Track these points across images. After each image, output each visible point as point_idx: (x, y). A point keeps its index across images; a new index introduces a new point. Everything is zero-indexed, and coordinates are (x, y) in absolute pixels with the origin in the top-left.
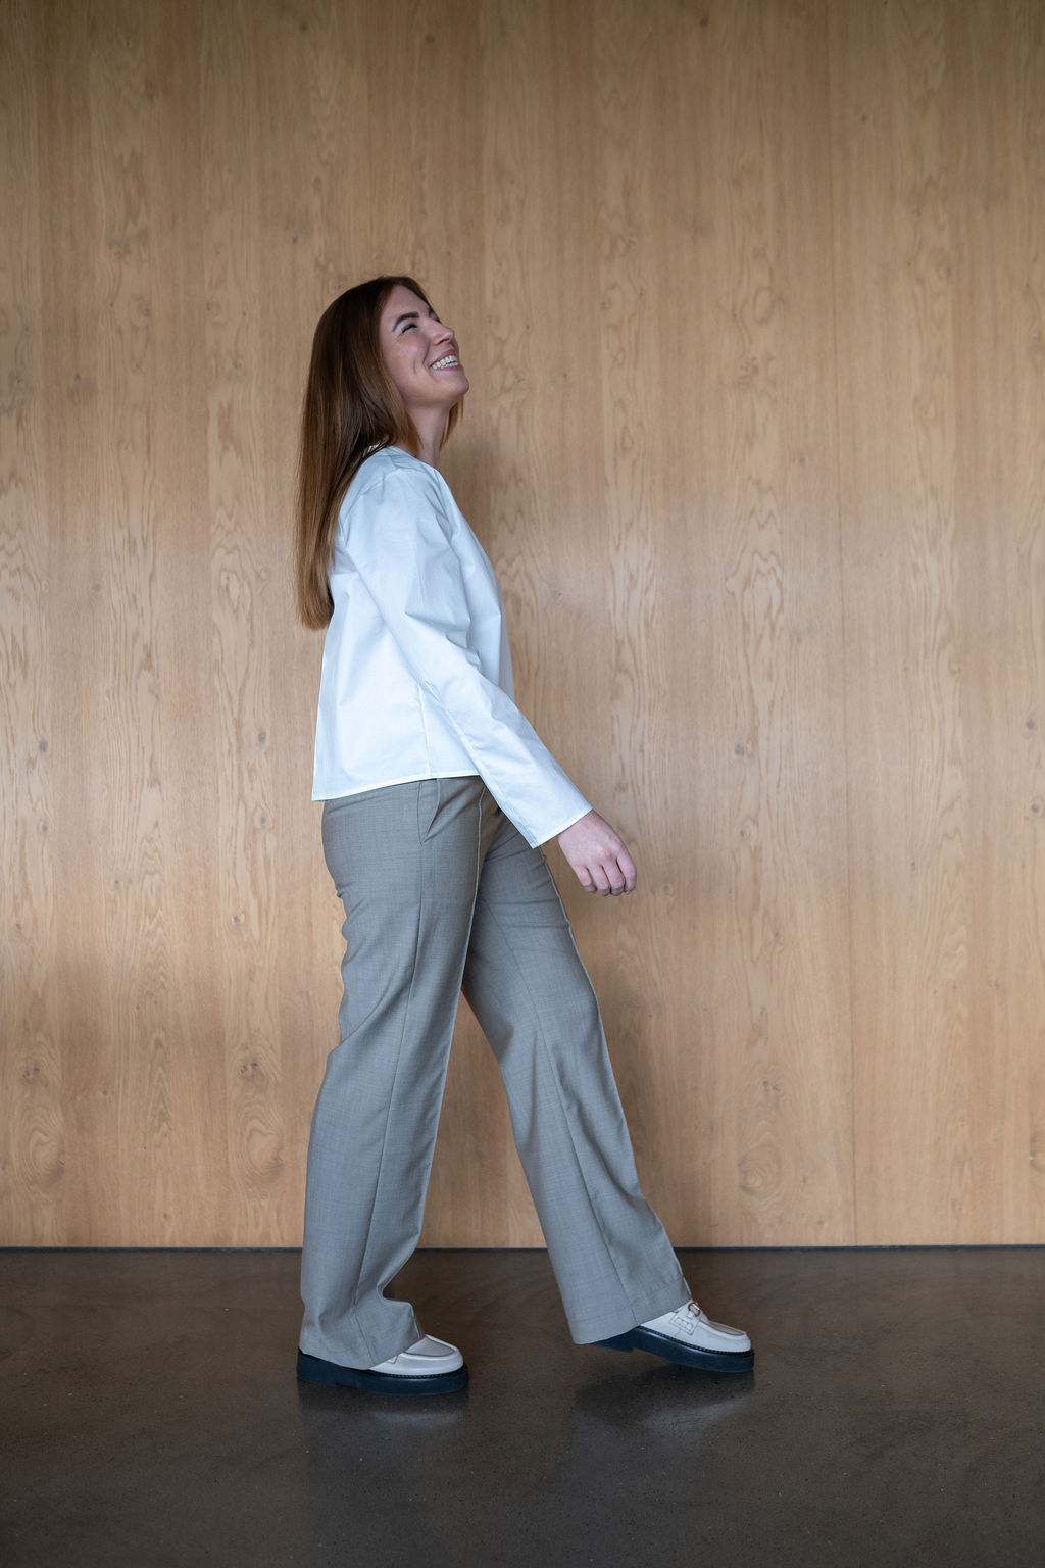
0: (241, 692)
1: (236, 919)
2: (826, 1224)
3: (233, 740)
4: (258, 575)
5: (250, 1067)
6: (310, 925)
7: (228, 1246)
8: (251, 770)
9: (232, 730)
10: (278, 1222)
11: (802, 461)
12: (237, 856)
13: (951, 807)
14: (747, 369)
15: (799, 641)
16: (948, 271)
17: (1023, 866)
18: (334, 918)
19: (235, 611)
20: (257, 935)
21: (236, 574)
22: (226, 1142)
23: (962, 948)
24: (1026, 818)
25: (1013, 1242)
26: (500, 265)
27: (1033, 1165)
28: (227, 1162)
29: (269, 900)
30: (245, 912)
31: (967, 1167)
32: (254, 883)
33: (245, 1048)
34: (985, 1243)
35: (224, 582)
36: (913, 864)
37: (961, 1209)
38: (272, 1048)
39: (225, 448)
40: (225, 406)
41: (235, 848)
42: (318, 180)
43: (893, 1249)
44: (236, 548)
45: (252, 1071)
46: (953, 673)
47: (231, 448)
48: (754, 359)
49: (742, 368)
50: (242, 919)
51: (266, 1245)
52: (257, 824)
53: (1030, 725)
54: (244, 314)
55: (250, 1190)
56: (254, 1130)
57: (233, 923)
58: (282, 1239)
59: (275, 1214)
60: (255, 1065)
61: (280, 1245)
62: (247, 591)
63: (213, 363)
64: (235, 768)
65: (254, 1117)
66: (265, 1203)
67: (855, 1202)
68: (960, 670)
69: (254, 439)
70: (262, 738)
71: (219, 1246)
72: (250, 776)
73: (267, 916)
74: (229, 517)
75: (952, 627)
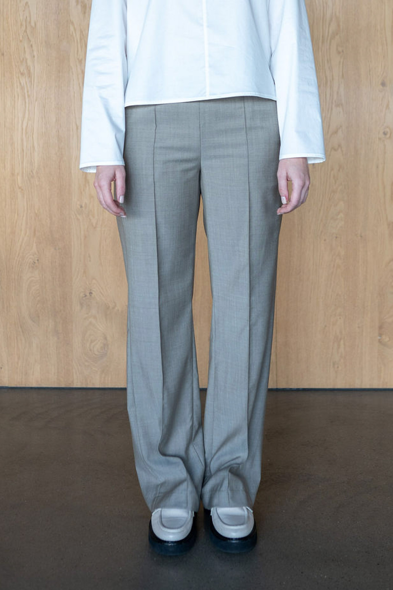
17: (377, 167)
23: (342, 215)
24: (380, 139)
25: (368, 387)
27: (380, 341)
31: (342, 342)
34: (352, 387)
37: (338, 367)
43: (298, 390)
46: (339, 53)
53: (383, 84)
67: (276, 362)
68: (343, 51)
75: (339, 25)
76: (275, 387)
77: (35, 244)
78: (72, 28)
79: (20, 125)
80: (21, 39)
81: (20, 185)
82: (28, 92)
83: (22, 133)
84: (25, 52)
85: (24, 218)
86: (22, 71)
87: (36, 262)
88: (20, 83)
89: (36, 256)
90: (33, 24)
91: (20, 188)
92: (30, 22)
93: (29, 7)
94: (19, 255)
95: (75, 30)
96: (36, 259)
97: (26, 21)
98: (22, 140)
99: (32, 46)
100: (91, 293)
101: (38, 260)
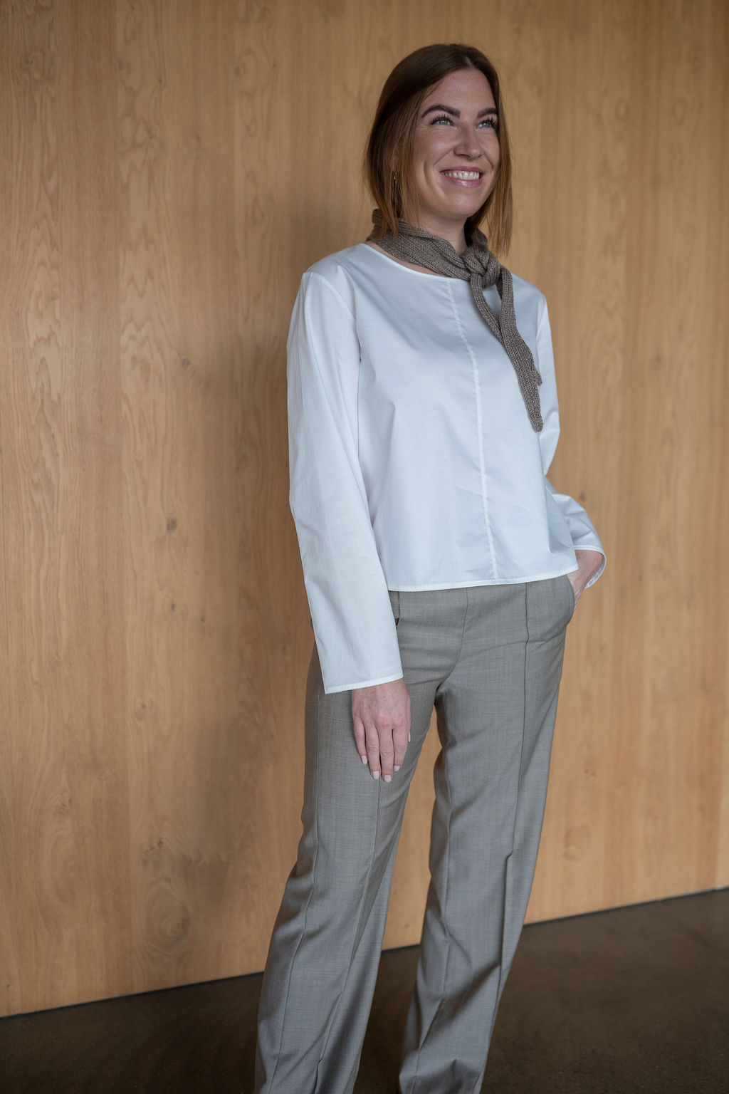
77: (63, 776)
78: (125, 407)
79: (34, 574)
80: (34, 423)
81: (36, 679)
82: (47, 517)
84: (41, 446)
86: (36, 481)
87: (67, 804)
88: (32, 501)
89: (66, 794)
90: (55, 398)
91: (35, 683)
92: (49, 394)
93: (46, 366)
95: (130, 409)
96: (67, 799)
97: (42, 391)
99: (53, 437)
100: (160, 843)
101: (70, 801)
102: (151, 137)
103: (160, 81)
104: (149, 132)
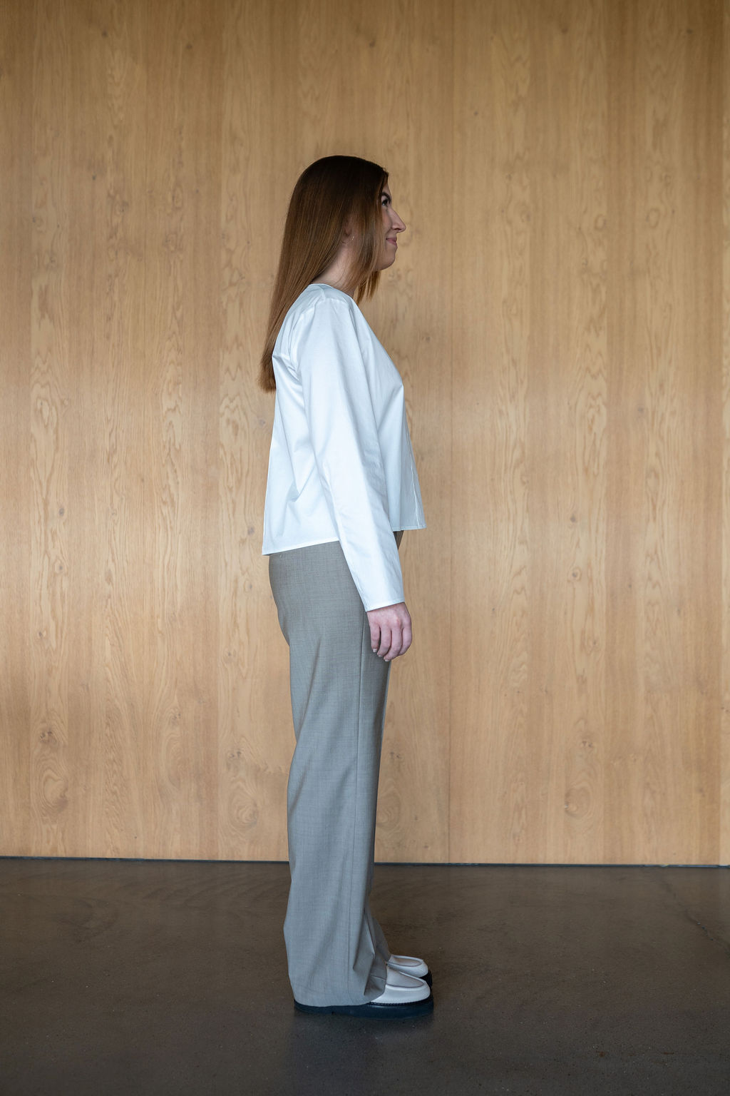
0: (49, 481)
1: (40, 634)
2: (429, 848)
3: (42, 513)
4: (62, 402)
5: (47, 734)
6: (90, 639)
7: (28, 855)
8: (54, 534)
9: (41, 507)
10: (63, 839)
11: (428, 339)
12: (42, 592)
13: (519, 573)
14: (393, 276)
15: (422, 459)
16: (528, 217)
17: (565, 613)
18: (107, 635)
19: (46, 427)
20: (54, 645)
21: (47, 401)
22: (29, 785)
23: (524, 667)
24: (569, 581)
25: (552, 862)
26: (232, 200)
27: (567, 811)
28: (29, 798)
29: (63, 622)
30: (47, 630)
31: (523, 812)
32: (53, 610)
33: (44, 721)
34: (534, 862)
35: (39, 406)
36: (494, 609)
37: (519, 840)
38: (62, 722)
39: (43, 316)
40: (43, 288)
41: (41, 586)
42: (111, 138)
43: (473, 865)
44: (48, 383)
45: (48, 737)
46: (524, 483)
47: (47, 316)
48: (398, 270)
49: (390, 276)
50: (44, 634)
51: (54, 855)
52: (57, 570)
53: (573, 519)
54: (58, 226)
55: (45, 818)
56: (49, 777)
57: (38, 637)
58: (65, 851)
59: (61, 834)
60: (50, 733)
61: (64, 855)
62: (54, 413)
63: (36, 257)
64: (43, 531)
65: (49, 768)
66: (55, 827)
67: (449, 834)
68: (528, 482)
69: (62, 310)
70: (61, 512)
71: (22, 855)
72: (53, 537)
73: (62, 632)
74: (44, 362)
75: (523, 452)
76: (447, 862)
77: (176, 697)
78: (221, 452)
79: (161, 560)
80: (164, 462)
81: (160, 629)
82: (170, 522)
83: (164, 571)
84: (168, 477)
85: (164, 667)
86: (164, 499)
87: (178, 717)
88: (162, 513)
89: (177, 710)
90: (178, 447)
91: (160, 632)
92: (174, 445)
93: (173, 427)
94: (158, 708)
95: (225, 454)
96: (178, 713)
97: (170, 442)
98: (163, 578)
99: (176, 471)
100: (239, 753)
101: (179, 715)
102: (242, 278)
103: (248, 243)
104: (240, 275)
